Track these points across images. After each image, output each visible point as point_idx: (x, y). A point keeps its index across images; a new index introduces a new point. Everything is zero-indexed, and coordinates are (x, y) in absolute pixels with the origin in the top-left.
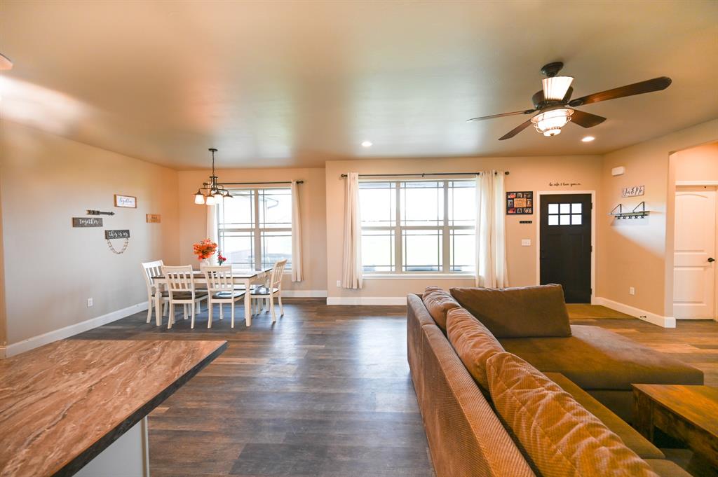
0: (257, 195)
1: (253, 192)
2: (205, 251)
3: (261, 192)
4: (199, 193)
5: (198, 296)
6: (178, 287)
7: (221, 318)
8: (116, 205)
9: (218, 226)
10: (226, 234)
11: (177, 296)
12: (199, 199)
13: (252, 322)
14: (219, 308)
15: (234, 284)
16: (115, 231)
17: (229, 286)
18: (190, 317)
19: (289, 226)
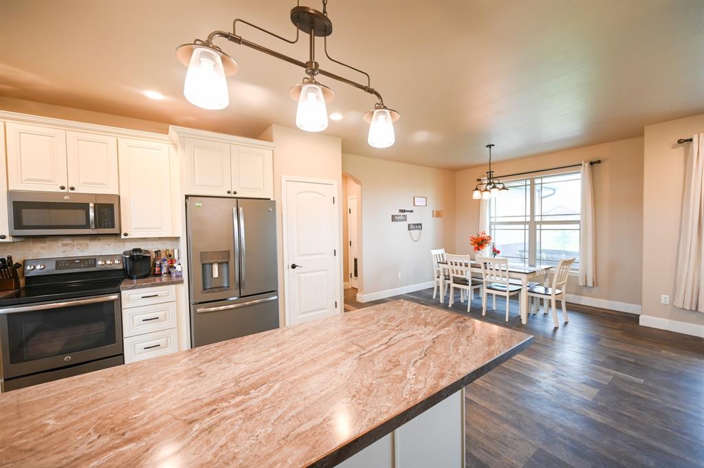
0: (533, 185)
1: (528, 182)
2: (480, 243)
3: (538, 181)
4: (477, 189)
5: (474, 284)
6: (457, 273)
7: (494, 308)
8: (414, 205)
9: (490, 220)
10: (497, 227)
11: (456, 280)
12: (476, 195)
13: (528, 322)
14: (492, 299)
15: (510, 278)
16: (414, 225)
17: (504, 279)
18: (466, 301)
19: (578, 218)
